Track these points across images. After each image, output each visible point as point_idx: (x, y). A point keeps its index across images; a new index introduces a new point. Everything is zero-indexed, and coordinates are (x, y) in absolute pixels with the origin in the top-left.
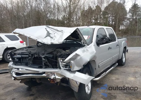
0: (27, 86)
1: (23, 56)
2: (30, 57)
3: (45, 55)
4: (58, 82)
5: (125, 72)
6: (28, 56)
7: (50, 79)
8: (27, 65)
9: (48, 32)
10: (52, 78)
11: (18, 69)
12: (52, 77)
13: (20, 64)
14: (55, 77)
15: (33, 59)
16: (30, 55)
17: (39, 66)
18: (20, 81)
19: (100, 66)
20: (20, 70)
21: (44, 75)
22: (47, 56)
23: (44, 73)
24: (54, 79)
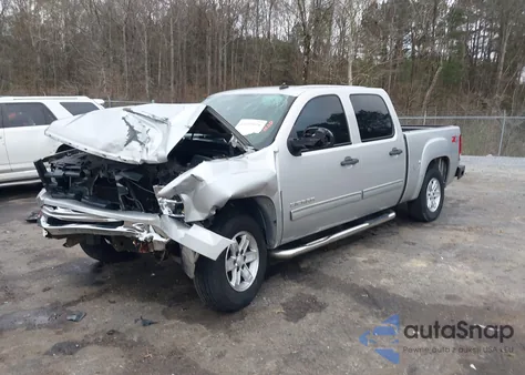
0: (95, 261)
1: (68, 173)
2: (86, 178)
3: (121, 173)
4: (161, 252)
5: (414, 244)
6: (78, 174)
7: (137, 240)
8: (78, 198)
9: (131, 128)
10: (141, 239)
11: (55, 208)
12: (143, 236)
13: (63, 194)
14: (152, 238)
15: (96, 183)
16: (86, 172)
17: (109, 202)
18: (64, 240)
19: (294, 215)
20: (59, 210)
21: (120, 229)
22: (127, 176)
23: (121, 223)
24: (148, 243)
